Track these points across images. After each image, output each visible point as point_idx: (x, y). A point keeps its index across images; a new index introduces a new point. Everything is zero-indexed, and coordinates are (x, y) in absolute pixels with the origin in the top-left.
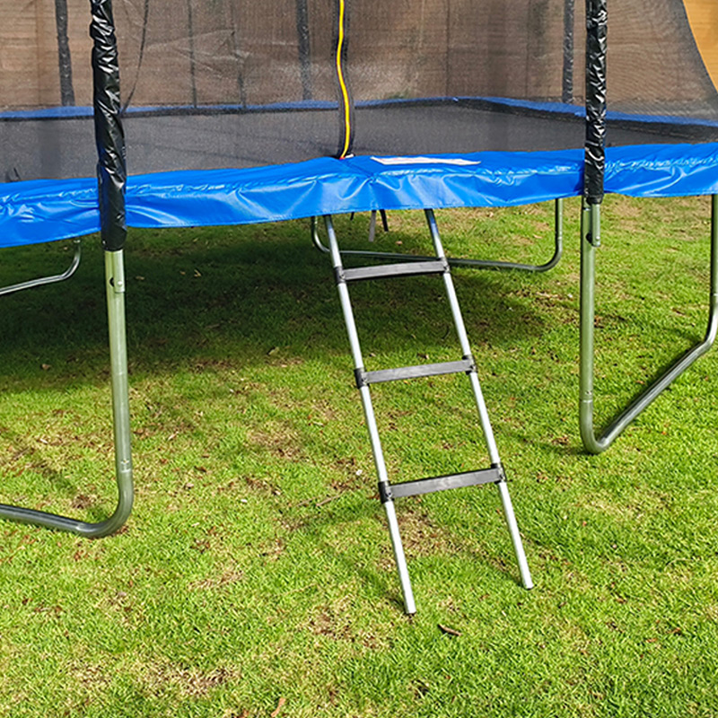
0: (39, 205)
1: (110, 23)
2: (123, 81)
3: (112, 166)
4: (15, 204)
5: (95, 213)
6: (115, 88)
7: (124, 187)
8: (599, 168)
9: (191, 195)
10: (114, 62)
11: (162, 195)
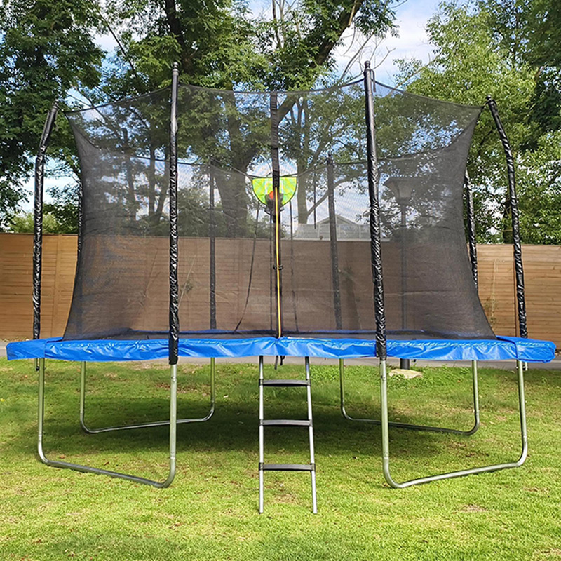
0: (148, 345)
1: (176, 279)
2: (179, 301)
3: (173, 331)
4: (140, 344)
5: (168, 350)
6: (176, 302)
7: (177, 340)
8: (382, 344)
9: (203, 345)
10: (176, 293)
11: (192, 344)
